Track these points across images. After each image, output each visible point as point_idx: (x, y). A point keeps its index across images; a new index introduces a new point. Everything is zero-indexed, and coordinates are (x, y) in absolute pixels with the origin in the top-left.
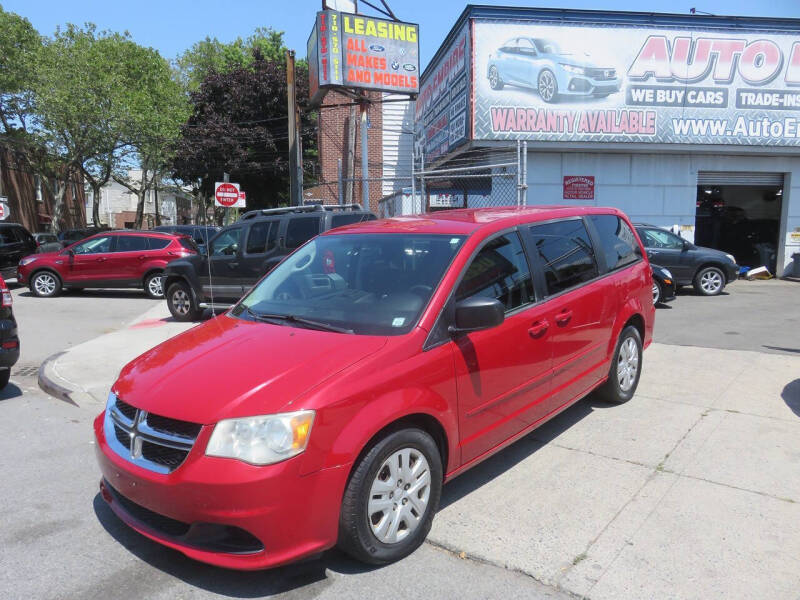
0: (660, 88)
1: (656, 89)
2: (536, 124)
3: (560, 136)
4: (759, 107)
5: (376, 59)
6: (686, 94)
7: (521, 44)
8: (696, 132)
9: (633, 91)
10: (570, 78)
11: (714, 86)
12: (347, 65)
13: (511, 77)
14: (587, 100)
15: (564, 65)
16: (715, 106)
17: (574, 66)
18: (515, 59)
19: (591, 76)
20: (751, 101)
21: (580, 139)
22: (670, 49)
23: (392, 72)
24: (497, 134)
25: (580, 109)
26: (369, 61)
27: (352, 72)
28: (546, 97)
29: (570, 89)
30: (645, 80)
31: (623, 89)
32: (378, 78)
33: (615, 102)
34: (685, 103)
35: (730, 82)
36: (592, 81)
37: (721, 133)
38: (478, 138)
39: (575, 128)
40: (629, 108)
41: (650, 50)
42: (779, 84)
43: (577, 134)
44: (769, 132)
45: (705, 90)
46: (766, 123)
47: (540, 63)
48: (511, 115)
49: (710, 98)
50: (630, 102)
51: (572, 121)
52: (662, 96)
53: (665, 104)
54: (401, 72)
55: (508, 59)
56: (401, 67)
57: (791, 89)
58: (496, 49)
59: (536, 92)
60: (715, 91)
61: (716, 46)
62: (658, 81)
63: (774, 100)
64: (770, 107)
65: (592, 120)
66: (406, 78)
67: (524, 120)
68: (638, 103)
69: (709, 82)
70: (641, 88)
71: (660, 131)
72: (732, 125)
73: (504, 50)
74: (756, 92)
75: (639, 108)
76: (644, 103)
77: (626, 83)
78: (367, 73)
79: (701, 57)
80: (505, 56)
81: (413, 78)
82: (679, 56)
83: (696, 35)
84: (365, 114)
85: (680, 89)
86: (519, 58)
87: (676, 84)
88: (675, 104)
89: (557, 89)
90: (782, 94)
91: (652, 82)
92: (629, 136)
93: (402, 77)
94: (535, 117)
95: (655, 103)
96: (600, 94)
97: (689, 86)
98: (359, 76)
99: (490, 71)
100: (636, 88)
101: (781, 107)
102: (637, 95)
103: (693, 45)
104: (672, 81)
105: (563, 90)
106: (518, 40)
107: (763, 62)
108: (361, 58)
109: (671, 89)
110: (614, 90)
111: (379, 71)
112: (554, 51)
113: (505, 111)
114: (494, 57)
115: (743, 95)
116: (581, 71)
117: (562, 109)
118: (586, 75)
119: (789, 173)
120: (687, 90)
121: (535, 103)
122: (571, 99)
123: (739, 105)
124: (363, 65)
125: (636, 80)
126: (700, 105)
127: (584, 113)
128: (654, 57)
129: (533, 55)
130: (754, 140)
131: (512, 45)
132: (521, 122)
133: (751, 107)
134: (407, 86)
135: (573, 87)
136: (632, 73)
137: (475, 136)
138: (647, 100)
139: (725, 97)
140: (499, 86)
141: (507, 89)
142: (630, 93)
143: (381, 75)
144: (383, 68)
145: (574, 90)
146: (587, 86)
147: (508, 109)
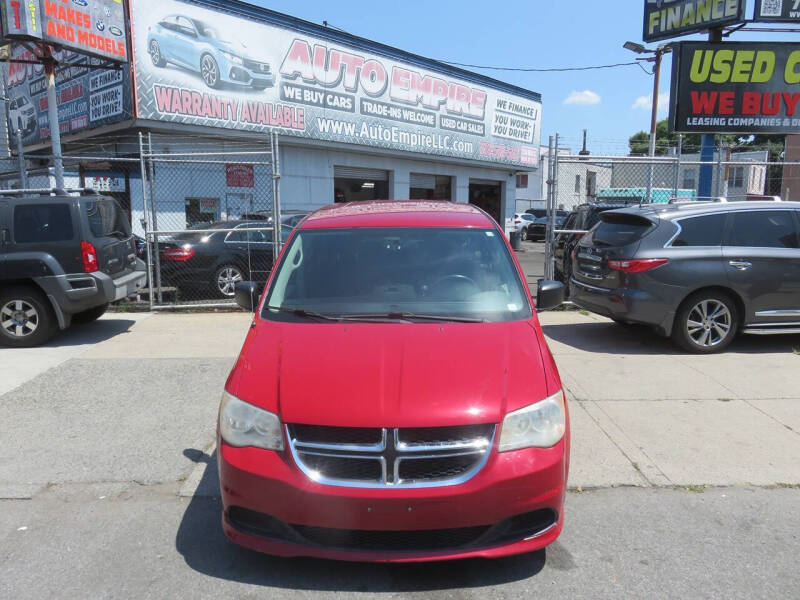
0: (307, 88)
1: (303, 88)
2: (201, 108)
3: (225, 123)
4: (374, 115)
5: (79, 14)
6: (326, 97)
7: (182, 22)
8: (334, 132)
9: (285, 87)
10: (230, 66)
11: (344, 92)
12: (45, 14)
13: (174, 56)
14: (247, 90)
15: (224, 52)
16: (346, 110)
17: (233, 55)
18: (176, 38)
19: (249, 68)
20: (370, 109)
21: (242, 128)
22: (311, 56)
23: (98, 33)
24: (163, 115)
25: (243, 98)
26: (71, 16)
27: (51, 25)
28: (210, 82)
29: (231, 76)
30: (294, 78)
31: (277, 84)
32: (83, 37)
33: (270, 96)
34: (325, 105)
35: (355, 91)
36: (250, 72)
37: (352, 134)
38: (143, 117)
39: (239, 117)
40: (283, 104)
41: (297, 52)
42: (385, 98)
43: (240, 122)
44: (382, 136)
45: (340, 95)
46: (380, 130)
47: (201, 46)
48: (176, 96)
49: (343, 102)
50: (283, 97)
51: (234, 109)
52: (308, 97)
53: (311, 103)
54: (107, 34)
55: (168, 35)
56: (106, 30)
57: (394, 103)
58: (156, 23)
59: (200, 75)
60: (346, 97)
61: (344, 59)
62: (306, 82)
63: (384, 111)
64: (382, 116)
65: (253, 110)
66: (113, 42)
67: (190, 102)
68: (289, 99)
69: (340, 89)
70: (292, 86)
71: (308, 128)
72: (359, 128)
73: (164, 25)
74: (373, 102)
75: (291, 104)
76: (294, 100)
77: (279, 79)
78: (69, 29)
79: (334, 66)
80: (165, 32)
81: (120, 45)
82: (318, 63)
83: (330, 46)
84: (52, 77)
85: (321, 91)
86: (181, 37)
87: (317, 86)
88: (317, 104)
89: (219, 76)
90: (389, 106)
91: (299, 81)
92: (285, 129)
93: (108, 40)
94: (200, 101)
95: (302, 102)
96: (259, 86)
97: (327, 90)
98: (61, 31)
99: (151, 46)
100: (287, 85)
101: (388, 117)
102: (289, 92)
103: (328, 53)
104: (315, 83)
105: (225, 78)
106: (177, 18)
107: (376, 78)
108: (61, 9)
109: (315, 90)
110: (269, 84)
111: (83, 29)
112: (214, 36)
113: (170, 91)
114: (154, 31)
115: (365, 103)
116: (241, 61)
117: (225, 96)
118: (245, 66)
119: (393, 171)
120: (326, 93)
121: (199, 86)
122: (233, 88)
123: (362, 112)
124: (64, 18)
125: (287, 78)
126: (336, 108)
127: (246, 103)
128: (299, 58)
129: (194, 36)
130: (373, 142)
131: (172, 21)
132: (187, 105)
133: (370, 114)
134: (115, 52)
135: (234, 76)
136: (283, 70)
137: (139, 115)
138: (297, 98)
139: (353, 103)
140: (162, 64)
141: (169, 67)
142: (282, 88)
143: (86, 34)
144: (88, 26)
145: (234, 79)
146: (247, 78)
147: (173, 90)
